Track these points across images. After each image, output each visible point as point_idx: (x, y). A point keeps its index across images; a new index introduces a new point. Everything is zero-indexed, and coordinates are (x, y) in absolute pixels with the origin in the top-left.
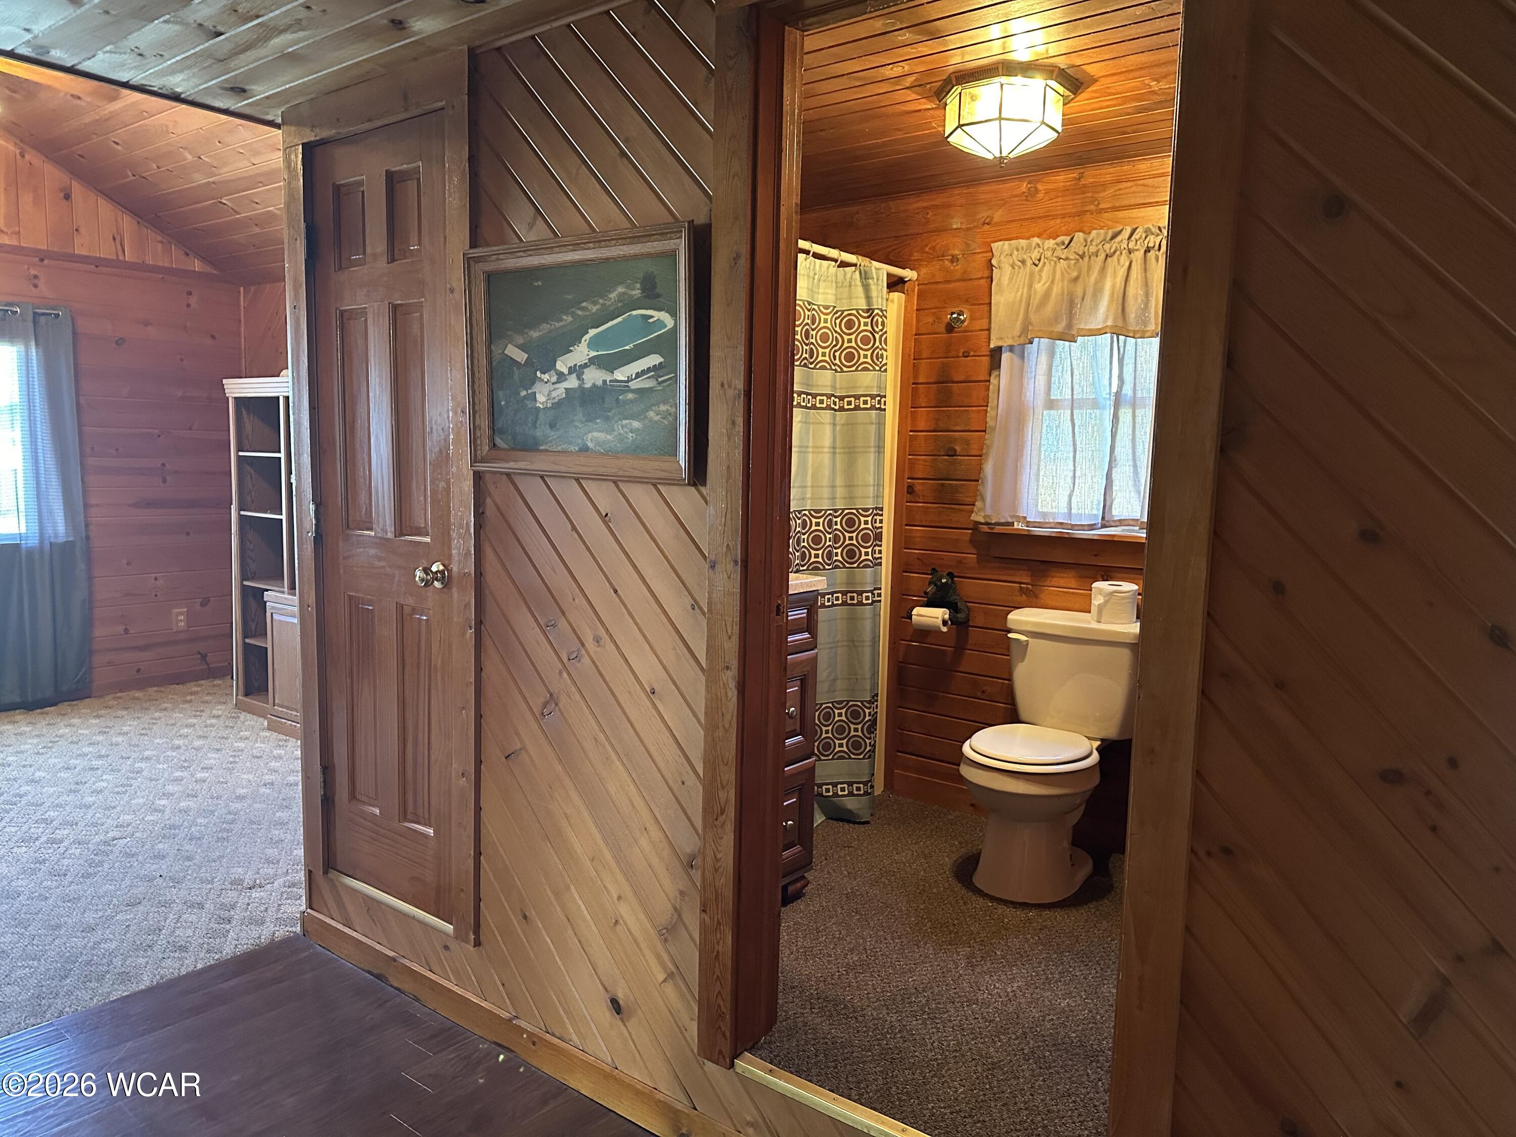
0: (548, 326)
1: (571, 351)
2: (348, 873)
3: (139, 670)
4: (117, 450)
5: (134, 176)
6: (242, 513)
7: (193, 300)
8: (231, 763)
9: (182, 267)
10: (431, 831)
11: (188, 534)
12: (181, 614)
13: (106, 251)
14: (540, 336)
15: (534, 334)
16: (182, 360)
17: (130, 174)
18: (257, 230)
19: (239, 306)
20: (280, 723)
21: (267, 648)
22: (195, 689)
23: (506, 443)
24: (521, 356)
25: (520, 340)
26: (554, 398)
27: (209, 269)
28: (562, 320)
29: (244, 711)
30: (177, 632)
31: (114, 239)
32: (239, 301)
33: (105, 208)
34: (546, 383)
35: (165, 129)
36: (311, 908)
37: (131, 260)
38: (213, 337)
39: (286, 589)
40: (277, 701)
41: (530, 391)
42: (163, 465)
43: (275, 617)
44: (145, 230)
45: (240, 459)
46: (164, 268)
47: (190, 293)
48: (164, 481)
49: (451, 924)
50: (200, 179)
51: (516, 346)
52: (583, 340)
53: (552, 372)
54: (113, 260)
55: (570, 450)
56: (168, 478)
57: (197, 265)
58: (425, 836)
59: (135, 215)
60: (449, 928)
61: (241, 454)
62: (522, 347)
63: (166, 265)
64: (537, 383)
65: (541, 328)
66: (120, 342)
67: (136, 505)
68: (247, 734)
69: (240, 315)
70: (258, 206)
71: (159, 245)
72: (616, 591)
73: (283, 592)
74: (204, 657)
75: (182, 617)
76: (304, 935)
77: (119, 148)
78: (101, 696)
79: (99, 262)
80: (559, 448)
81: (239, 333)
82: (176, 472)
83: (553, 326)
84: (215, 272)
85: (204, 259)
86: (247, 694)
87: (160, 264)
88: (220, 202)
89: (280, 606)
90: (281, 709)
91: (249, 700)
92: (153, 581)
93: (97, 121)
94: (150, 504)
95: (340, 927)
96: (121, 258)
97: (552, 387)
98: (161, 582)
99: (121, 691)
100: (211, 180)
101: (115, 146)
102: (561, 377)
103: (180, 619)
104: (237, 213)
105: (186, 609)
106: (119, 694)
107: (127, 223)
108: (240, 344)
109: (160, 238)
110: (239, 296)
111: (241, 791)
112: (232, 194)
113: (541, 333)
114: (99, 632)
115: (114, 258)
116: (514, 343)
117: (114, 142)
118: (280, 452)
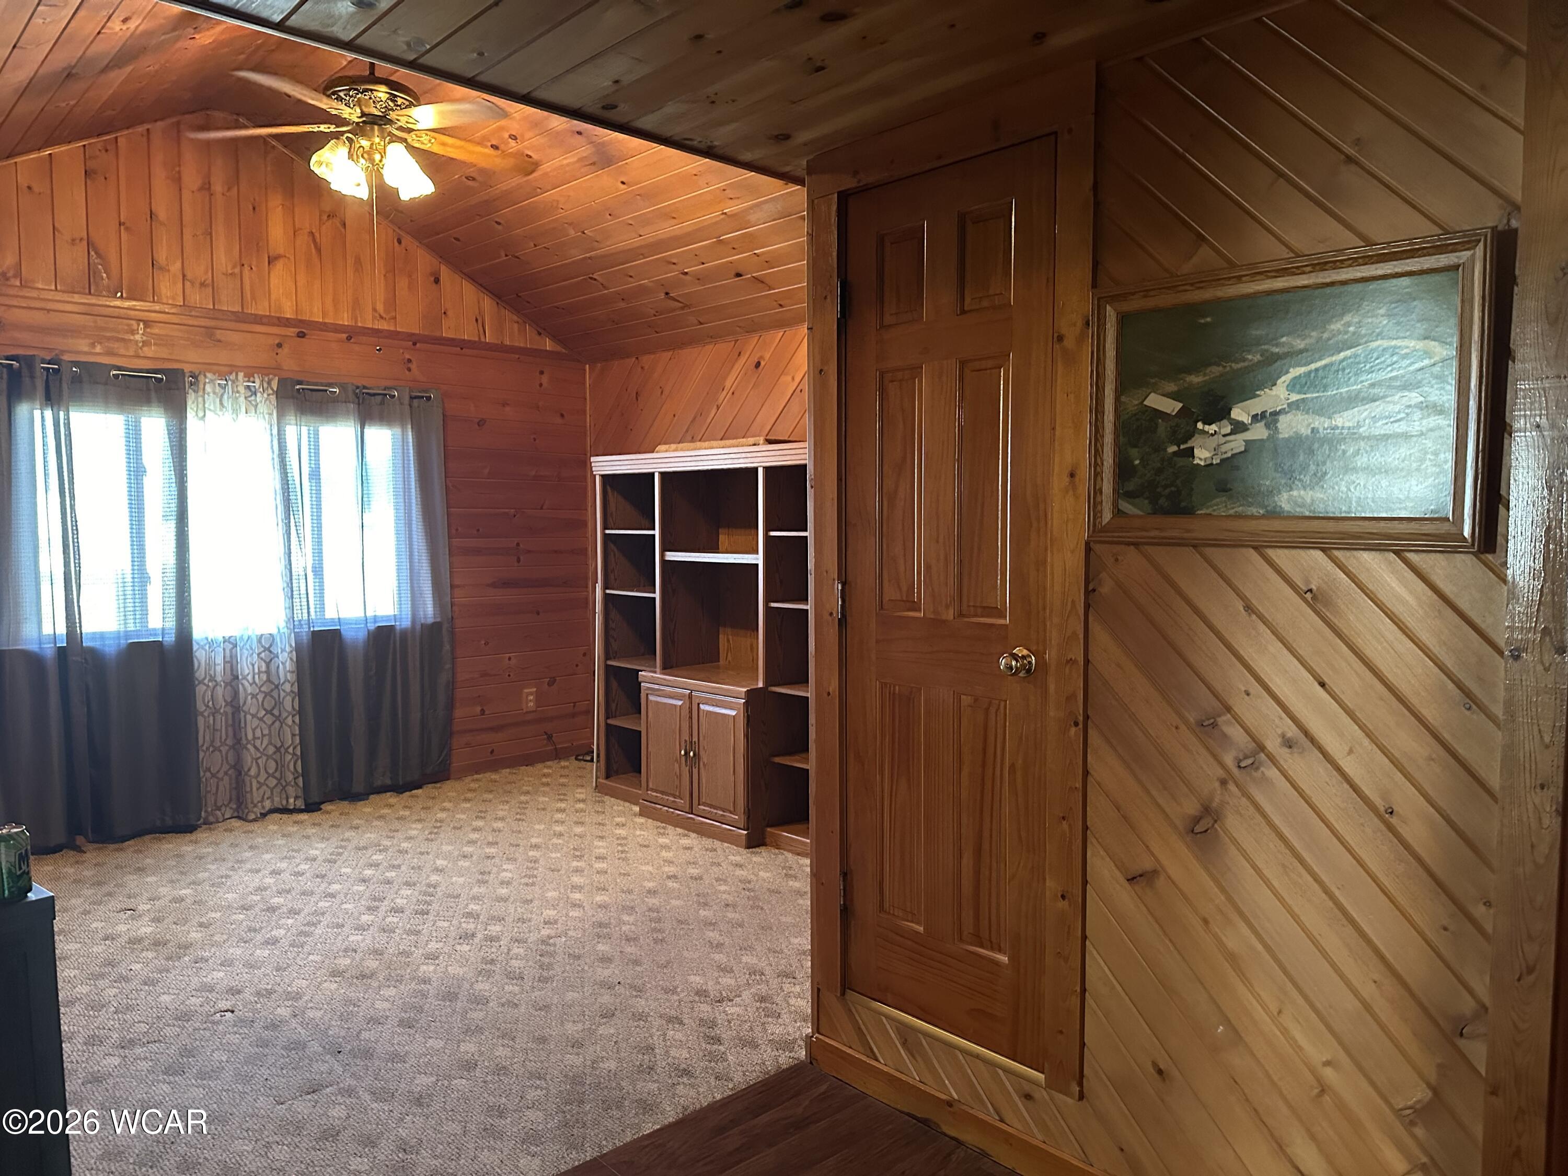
0: (1221, 368)
1: (1259, 396)
2: (874, 997)
3: (492, 752)
4: (478, 530)
5: (506, 256)
6: (608, 591)
7: (545, 379)
8: (622, 852)
9: (535, 347)
10: (1004, 959)
11: (538, 613)
12: (531, 694)
13: (468, 333)
14: (1204, 381)
15: (1195, 379)
16: (535, 440)
17: (503, 254)
18: (622, 305)
19: (584, 383)
20: (655, 808)
21: (640, 732)
22: (546, 771)
23: (1139, 509)
24: (1171, 407)
25: (1172, 387)
26: (1226, 453)
27: (559, 348)
28: (1244, 360)
29: (606, 794)
30: (527, 712)
31: (477, 320)
32: (585, 378)
33: (469, 290)
34: (1212, 435)
35: (555, 204)
36: (819, 1033)
37: (492, 341)
38: (562, 415)
39: (658, 670)
40: (651, 786)
41: (1182, 447)
42: (518, 544)
43: (651, 698)
44: (503, 310)
45: (606, 537)
46: (520, 348)
47: (542, 373)
48: (519, 561)
49: (1042, 1073)
50: (577, 255)
51: (1164, 395)
52: (1279, 382)
53: (1225, 422)
54: (475, 342)
55: (1249, 513)
56: (522, 558)
57: (549, 345)
58: (997, 963)
59: (495, 296)
60: (1041, 1076)
61: (608, 532)
62: (1174, 396)
63: (522, 345)
64: (1197, 435)
65: (1208, 371)
66: (481, 423)
67: (494, 585)
68: (622, 820)
69: (585, 393)
70: (630, 279)
71: (516, 326)
72: (1322, 685)
73: (655, 672)
74: (550, 737)
75: (531, 698)
76: (811, 1063)
77: (500, 227)
78: (459, 778)
79: (462, 344)
80: (1232, 512)
81: (585, 412)
82: (529, 552)
83: (1228, 369)
84: (564, 351)
85: (554, 338)
86: (608, 777)
87: (517, 344)
88: (591, 278)
89: (656, 687)
90: (654, 794)
91: (614, 784)
92: (507, 661)
93: (486, 201)
94: (506, 584)
95: (864, 1058)
96: (483, 340)
97: (1224, 440)
98: (513, 661)
99: (477, 773)
100: (588, 255)
101: (496, 226)
102: (1239, 427)
103: (529, 699)
104: (605, 288)
105: (535, 689)
106: (476, 776)
107: (488, 303)
108: (585, 422)
109: (515, 318)
110: (585, 374)
111: (650, 885)
112: (607, 268)
113: (1207, 378)
114: (458, 713)
115: (477, 339)
116: (1160, 391)
117: (496, 222)
118: (654, 529)
